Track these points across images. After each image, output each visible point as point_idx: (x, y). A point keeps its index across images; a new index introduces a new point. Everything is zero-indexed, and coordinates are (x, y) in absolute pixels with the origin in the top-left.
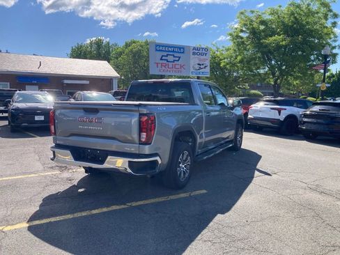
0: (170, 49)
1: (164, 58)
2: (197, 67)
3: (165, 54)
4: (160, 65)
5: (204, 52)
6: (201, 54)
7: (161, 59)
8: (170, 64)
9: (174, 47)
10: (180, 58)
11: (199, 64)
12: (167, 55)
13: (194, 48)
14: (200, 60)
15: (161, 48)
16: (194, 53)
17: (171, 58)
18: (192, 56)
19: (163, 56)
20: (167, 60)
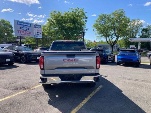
0: (24, 24)
1: (21, 28)
2: (37, 33)
3: (22, 26)
4: (19, 32)
5: (39, 27)
6: (38, 28)
7: (20, 29)
8: (25, 31)
9: (26, 23)
10: (29, 28)
11: (37, 32)
12: (23, 27)
13: (35, 25)
14: (38, 30)
15: (20, 23)
16: (35, 27)
17: (25, 29)
18: (34, 28)
19: (21, 27)
20: (23, 29)
